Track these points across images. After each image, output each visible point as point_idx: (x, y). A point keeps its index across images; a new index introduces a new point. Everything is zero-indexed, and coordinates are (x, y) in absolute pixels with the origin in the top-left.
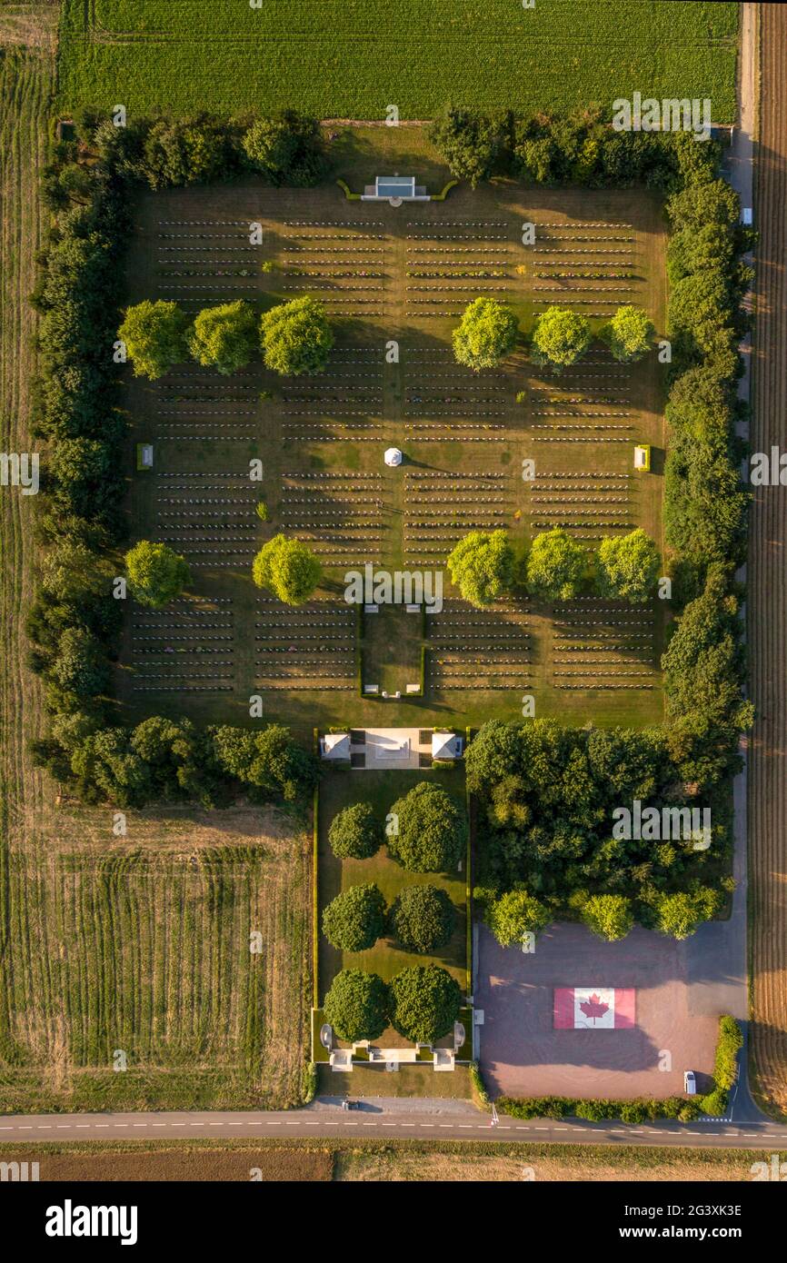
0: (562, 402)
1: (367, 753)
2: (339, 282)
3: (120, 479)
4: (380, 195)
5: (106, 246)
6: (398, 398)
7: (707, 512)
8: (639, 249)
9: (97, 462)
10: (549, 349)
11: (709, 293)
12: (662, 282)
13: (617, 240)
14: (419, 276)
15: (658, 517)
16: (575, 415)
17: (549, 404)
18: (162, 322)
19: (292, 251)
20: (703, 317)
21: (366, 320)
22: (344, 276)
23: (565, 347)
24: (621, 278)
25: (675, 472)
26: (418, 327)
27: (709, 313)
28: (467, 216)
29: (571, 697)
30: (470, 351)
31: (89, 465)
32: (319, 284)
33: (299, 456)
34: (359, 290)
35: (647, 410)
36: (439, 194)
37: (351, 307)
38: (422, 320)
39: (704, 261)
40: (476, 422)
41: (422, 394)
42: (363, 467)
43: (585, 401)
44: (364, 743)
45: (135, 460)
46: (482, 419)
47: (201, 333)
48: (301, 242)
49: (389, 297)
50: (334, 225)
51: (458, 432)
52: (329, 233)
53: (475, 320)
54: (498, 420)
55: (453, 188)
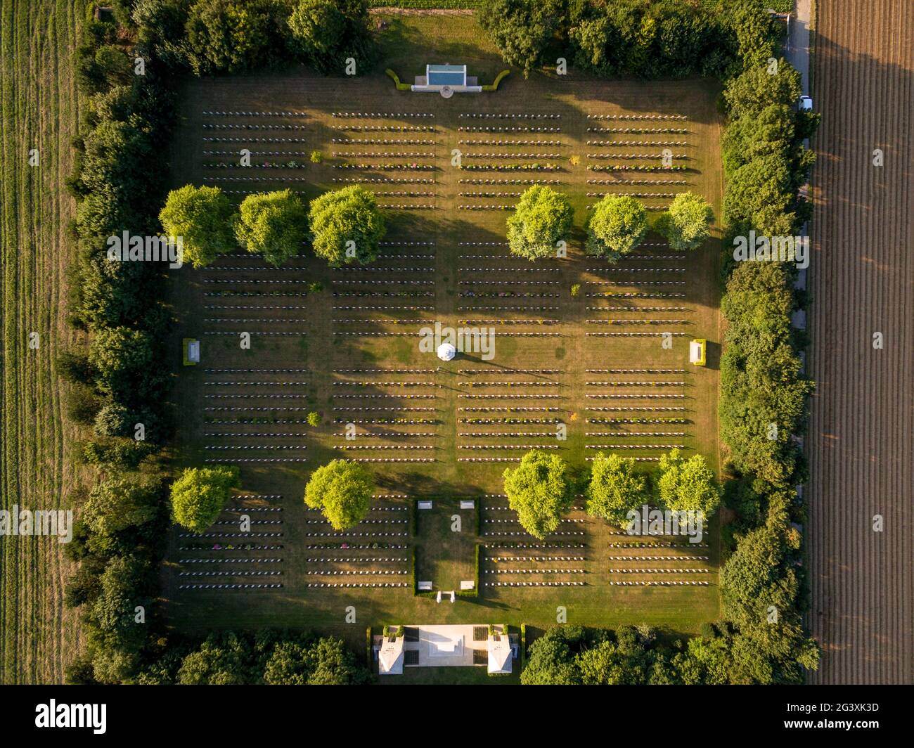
0: (616, 296)
1: (421, 650)
2: (389, 174)
3: (164, 372)
4: (431, 83)
5: (146, 130)
6: (450, 293)
7: (768, 399)
8: (695, 141)
9: (139, 351)
10: (607, 235)
11: (771, 176)
12: (717, 174)
13: (672, 132)
14: (471, 169)
15: (714, 413)
16: (629, 310)
17: (603, 297)
18: (206, 206)
19: (341, 143)
20: (762, 203)
21: (418, 213)
22: (395, 168)
23: (623, 232)
24: (676, 170)
25: (733, 364)
26: (470, 221)
27: (769, 199)
28: (520, 108)
29: (626, 593)
30: (525, 239)
31: (130, 353)
32: (369, 176)
33: (350, 351)
34: (410, 183)
35: (703, 304)
36: (492, 84)
37: (402, 199)
38: (475, 214)
39: (764, 144)
40: (531, 316)
41: (475, 288)
42: (416, 361)
43: (640, 296)
44: (418, 640)
45: (181, 355)
46: (535, 313)
47: (246, 217)
48: (349, 134)
49: (441, 190)
50: (384, 117)
51: (511, 327)
52: (379, 124)
53: (530, 207)
54: (552, 314)
55: (506, 78)
